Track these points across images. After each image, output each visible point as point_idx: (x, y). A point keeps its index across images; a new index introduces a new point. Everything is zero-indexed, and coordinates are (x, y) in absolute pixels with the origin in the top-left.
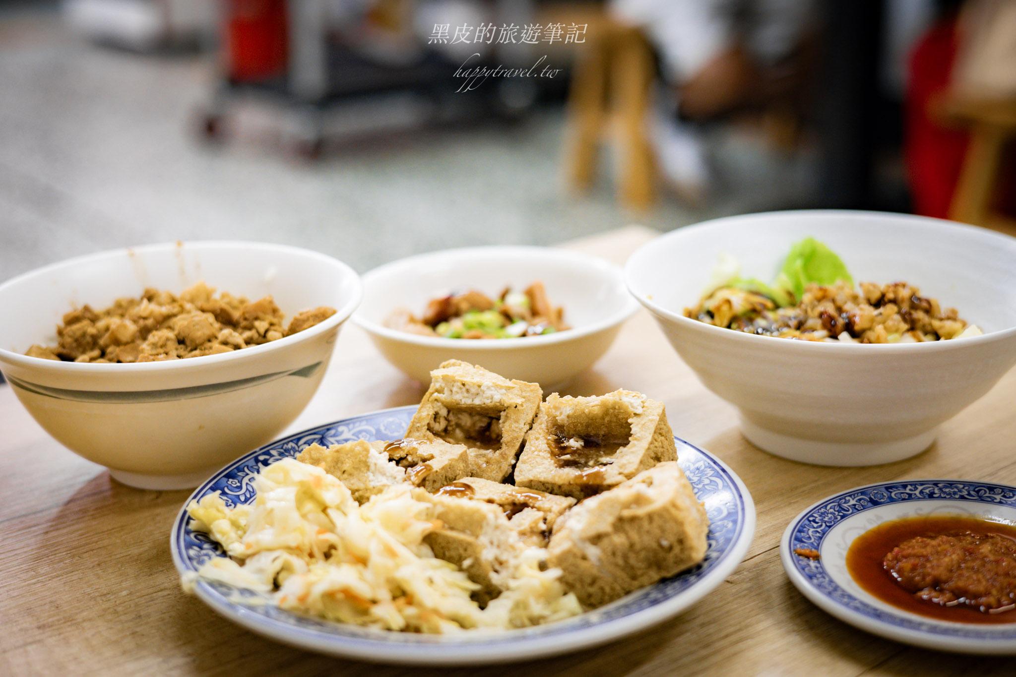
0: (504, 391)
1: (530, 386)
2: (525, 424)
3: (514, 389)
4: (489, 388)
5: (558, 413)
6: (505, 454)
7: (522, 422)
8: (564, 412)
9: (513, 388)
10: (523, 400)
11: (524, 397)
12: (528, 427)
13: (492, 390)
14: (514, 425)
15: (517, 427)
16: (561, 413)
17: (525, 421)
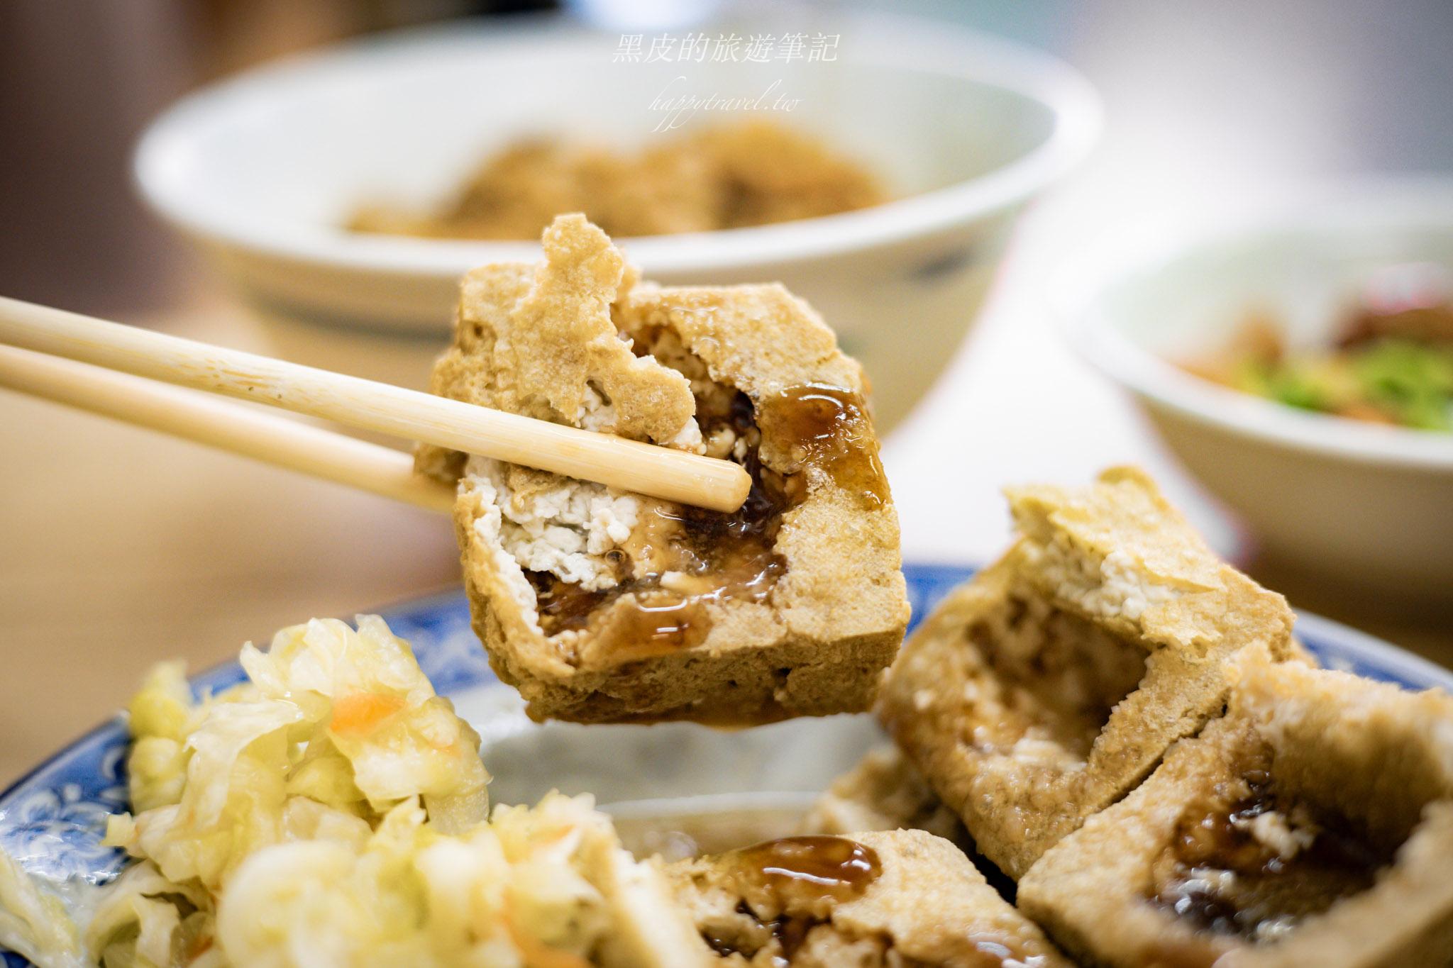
0: (1164, 593)
1: (1258, 596)
2: (1185, 714)
3: (1205, 594)
4: (1121, 572)
5: (1263, 713)
6: (1083, 791)
7: (1180, 704)
8: (1278, 715)
9: (1208, 590)
10: (1214, 635)
11: (1224, 630)
12: (1189, 725)
13: (1127, 581)
14: (1154, 707)
15: (1155, 717)
16: (1271, 716)
17: (1189, 705)
